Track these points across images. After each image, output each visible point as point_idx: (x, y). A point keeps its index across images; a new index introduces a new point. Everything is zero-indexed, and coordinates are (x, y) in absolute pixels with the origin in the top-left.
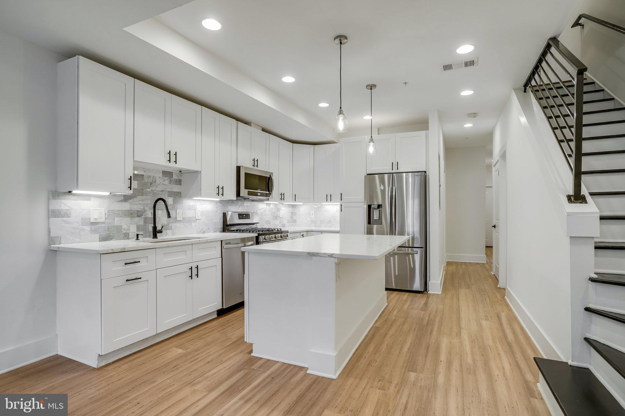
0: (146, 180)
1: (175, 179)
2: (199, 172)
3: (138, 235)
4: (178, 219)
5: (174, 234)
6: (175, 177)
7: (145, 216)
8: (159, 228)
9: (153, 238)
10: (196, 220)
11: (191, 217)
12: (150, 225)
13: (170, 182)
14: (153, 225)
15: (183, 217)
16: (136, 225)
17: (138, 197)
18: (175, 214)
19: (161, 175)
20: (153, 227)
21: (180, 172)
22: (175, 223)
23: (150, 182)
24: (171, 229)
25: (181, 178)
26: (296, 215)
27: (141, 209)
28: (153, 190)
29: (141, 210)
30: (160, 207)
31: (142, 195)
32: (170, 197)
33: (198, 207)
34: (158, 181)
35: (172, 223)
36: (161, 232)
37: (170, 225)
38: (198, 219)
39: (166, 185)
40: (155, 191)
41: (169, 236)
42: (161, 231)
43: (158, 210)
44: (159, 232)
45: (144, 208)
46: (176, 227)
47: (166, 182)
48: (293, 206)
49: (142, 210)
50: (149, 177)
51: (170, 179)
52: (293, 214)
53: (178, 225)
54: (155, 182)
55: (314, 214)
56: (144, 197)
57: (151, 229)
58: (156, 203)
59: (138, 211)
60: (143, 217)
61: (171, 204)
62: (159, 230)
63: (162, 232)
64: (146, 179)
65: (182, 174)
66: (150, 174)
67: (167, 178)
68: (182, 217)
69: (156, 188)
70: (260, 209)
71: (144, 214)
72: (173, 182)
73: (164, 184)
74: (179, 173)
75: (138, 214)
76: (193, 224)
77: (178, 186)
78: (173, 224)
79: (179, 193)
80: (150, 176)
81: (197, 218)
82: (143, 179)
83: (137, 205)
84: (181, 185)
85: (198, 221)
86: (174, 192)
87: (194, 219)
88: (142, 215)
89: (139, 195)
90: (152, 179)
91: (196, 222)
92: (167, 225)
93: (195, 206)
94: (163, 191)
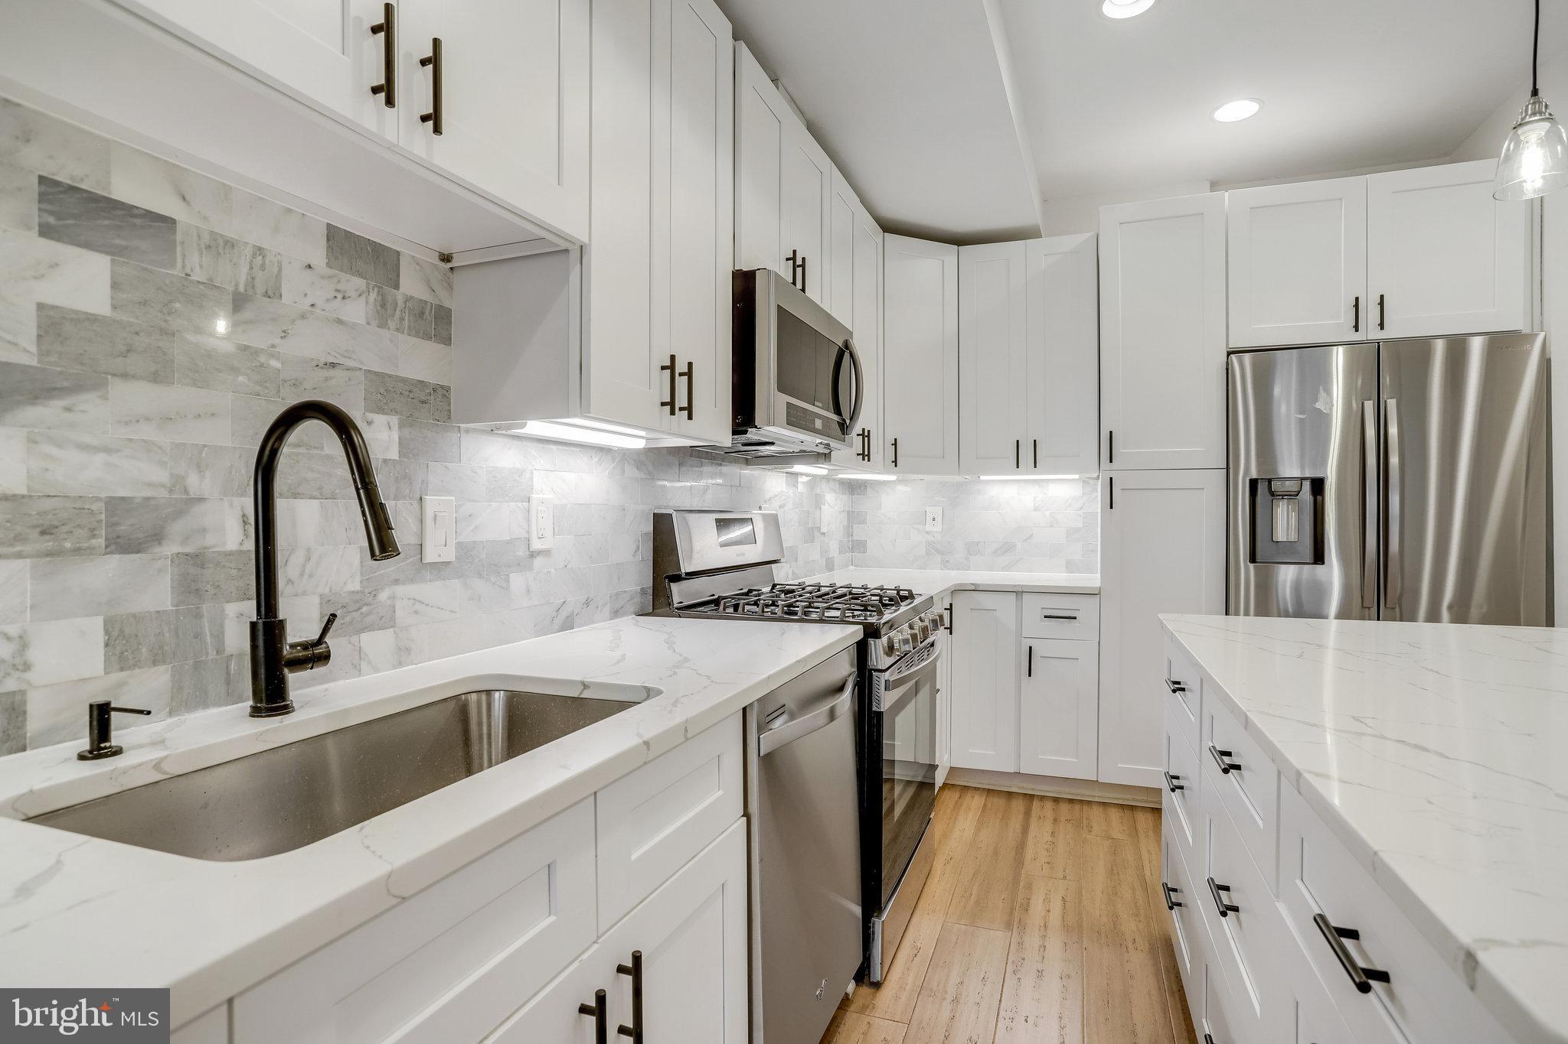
0: (195, 264)
1: (408, 299)
2: (575, 255)
3: (101, 717)
4: (430, 557)
5: (408, 650)
6: (411, 285)
7: (186, 540)
8: (299, 627)
9: (256, 712)
10: (533, 555)
11: (507, 542)
12: (232, 609)
13: (384, 310)
14: (249, 609)
15: (461, 539)
16: (98, 622)
17: (118, 388)
18: (414, 526)
19: (318, 255)
20: (253, 625)
21: (446, 258)
22: (412, 581)
23: (231, 289)
24: (388, 621)
25: (447, 304)
26: (863, 522)
27: (150, 485)
28: (257, 352)
29: (148, 493)
30: (310, 475)
31: (155, 378)
32: (381, 410)
33: (538, 481)
34: (296, 289)
35: (396, 582)
36: (315, 655)
37: (383, 596)
38: (540, 553)
39: (353, 326)
40: (272, 356)
41: (377, 670)
42: (318, 650)
43: (296, 495)
44: (297, 664)
45: (178, 482)
46: (418, 607)
47: (357, 311)
48: (853, 488)
49: (163, 494)
50: (220, 246)
51: (382, 296)
52: (853, 518)
53: (428, 590)
54: (273, 293)
55: (939, 519)
56: (177, 395)
57: (237, 640)
58: (281, 439)
59: (116, 506)
60: (171, 548)
61: (385, 461)
62: (305, 646)
63: (325, 658)
64: (194, 259)
65: (456, 278)
66: (231, 228)
67: (359, 283)
68: (452, 543)
69: (277, 341)
70: (770, 499)
71: (177, 528)
72: (402, 319)
73: (339, 321)
74: (435, 266)
75: (122, 529)
76: (517, 580)
77: (431, 347)
78: (400, 590)
79: (440, 391)
80: (230, 244)
81: (536, 545)
82: (171, 246)
83: (107, 450)
84: (447, 341)
85: (538, 562)
86: (404, 380)
87: (521, 552)
88: (157, 537)
89: (125, 376)
90: (244, 270)
91: (531, 569)
92: (362, 600)
93: (528, 475)
94: (333, 365)
